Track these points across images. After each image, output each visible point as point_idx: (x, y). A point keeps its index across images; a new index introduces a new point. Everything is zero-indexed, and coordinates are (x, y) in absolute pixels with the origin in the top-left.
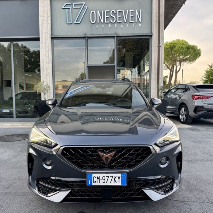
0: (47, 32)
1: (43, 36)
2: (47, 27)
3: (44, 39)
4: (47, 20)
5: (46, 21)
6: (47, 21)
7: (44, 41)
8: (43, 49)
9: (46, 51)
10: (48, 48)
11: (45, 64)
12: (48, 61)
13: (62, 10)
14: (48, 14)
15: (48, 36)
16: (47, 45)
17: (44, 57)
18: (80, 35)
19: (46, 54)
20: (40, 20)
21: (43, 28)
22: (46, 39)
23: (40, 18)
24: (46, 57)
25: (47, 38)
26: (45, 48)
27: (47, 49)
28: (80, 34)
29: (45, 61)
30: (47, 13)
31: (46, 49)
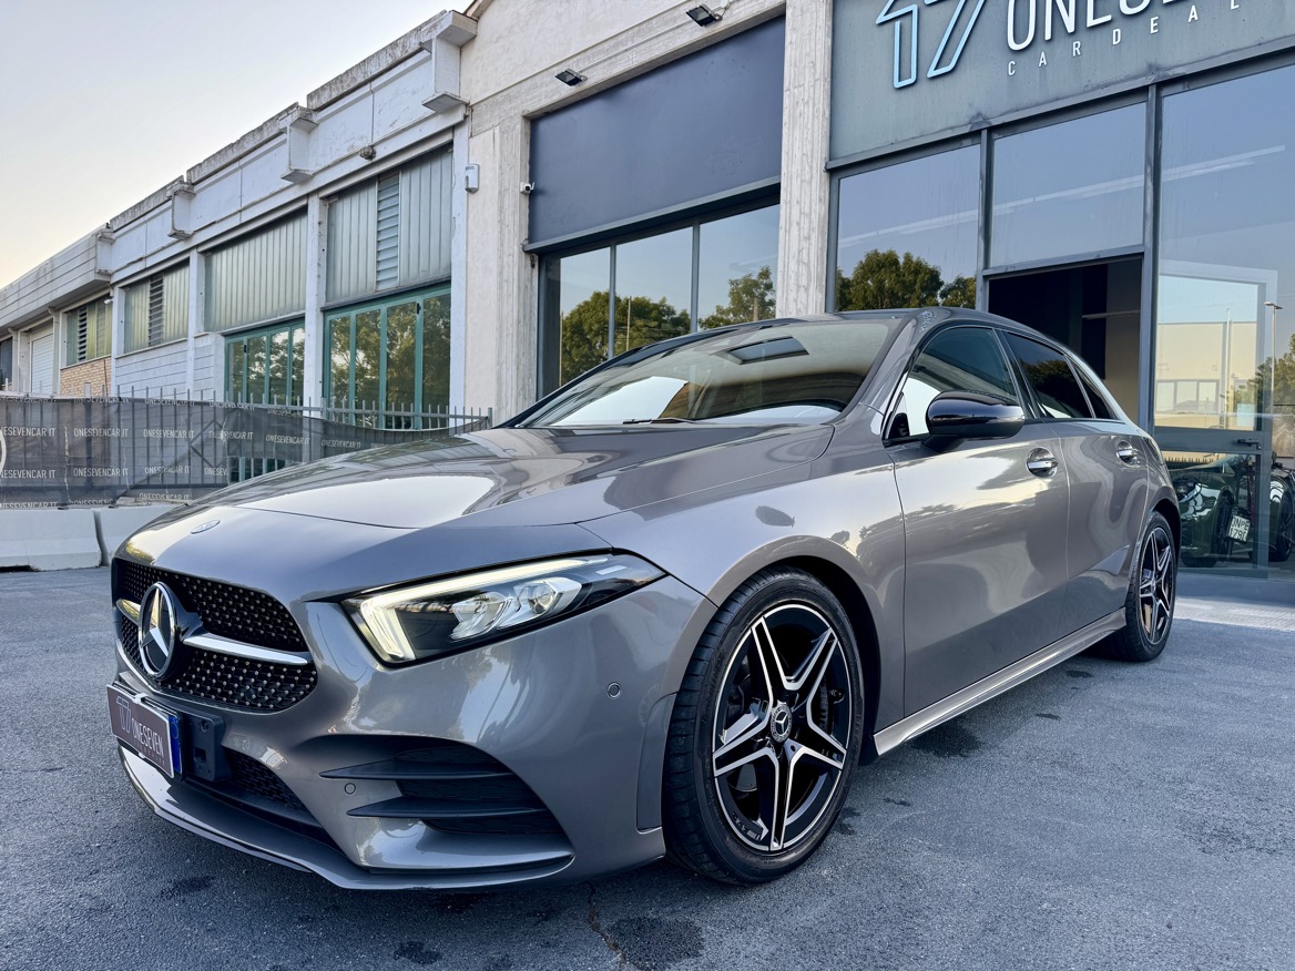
0: (809, 147)
1: (794, 170)
2: (810, 126)
3: (796, 183)
4: (812, 95)
5: (808, 102)
6: (811, 103)
7: (796, 194)
8: (788, 231)
9: (799, 235)
10: (810, 222)
11: (792, 295)
12: (804, 282)
13: (877, 31)
14: (815, 72)
15: (811, 167)
16: (807, 211)
17: (793, 265)
18: (952, 128)
19: (800, 251)
20: (784, 106)
21: (797, 134)
22: (802, 181)
23: (786, 94)
24: (798, 261)
25: (808, 177)
26: (798, 224)
27: (807, 226)
28: (952, 123)
29: (792, 281)
30: (814, 65)
31: (799, 230)
